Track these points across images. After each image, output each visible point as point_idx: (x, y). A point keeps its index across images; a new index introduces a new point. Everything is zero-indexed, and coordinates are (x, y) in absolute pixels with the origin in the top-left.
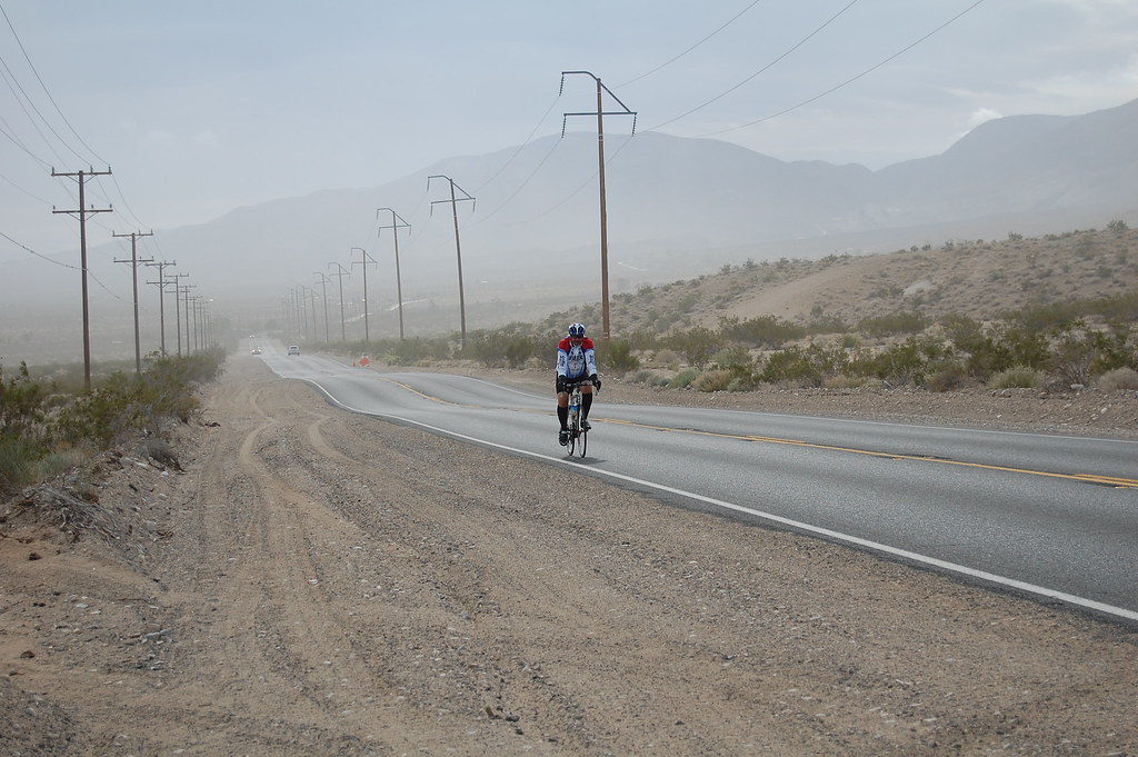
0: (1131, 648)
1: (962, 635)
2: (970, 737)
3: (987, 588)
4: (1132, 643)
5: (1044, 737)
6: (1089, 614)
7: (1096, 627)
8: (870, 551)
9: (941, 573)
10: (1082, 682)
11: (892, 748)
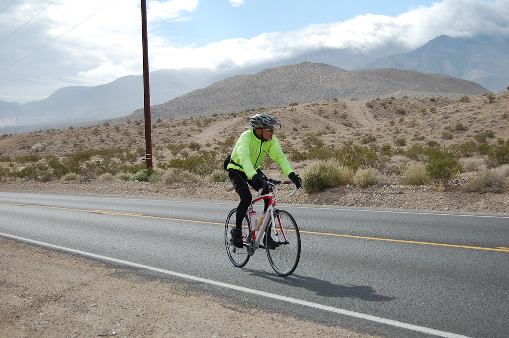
0: (102, 269)
1: (44, 267)
2: (44, 303)
3: (54, 251)
4: (103, 267)
5: (70, 301)
6: (88, 258)
7: (91, 262)
8: (14, 239)
9: (38, 246)
10: (84, 281)
11: (17, 308)
